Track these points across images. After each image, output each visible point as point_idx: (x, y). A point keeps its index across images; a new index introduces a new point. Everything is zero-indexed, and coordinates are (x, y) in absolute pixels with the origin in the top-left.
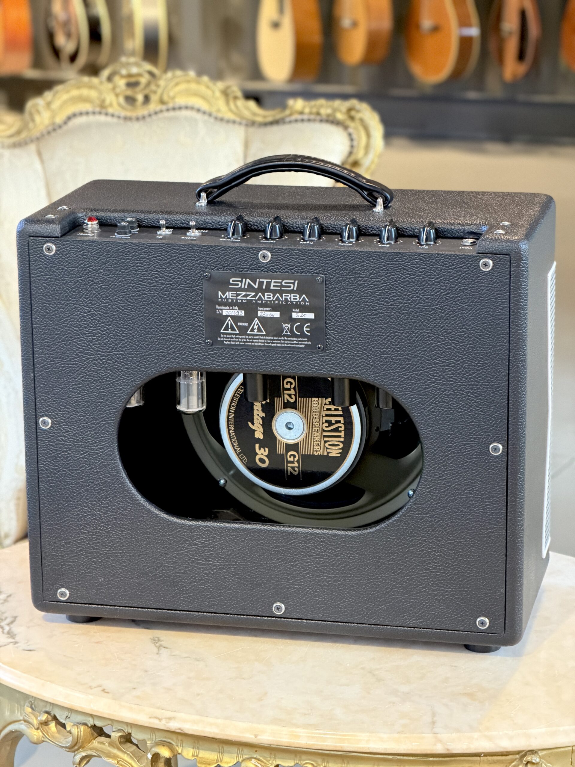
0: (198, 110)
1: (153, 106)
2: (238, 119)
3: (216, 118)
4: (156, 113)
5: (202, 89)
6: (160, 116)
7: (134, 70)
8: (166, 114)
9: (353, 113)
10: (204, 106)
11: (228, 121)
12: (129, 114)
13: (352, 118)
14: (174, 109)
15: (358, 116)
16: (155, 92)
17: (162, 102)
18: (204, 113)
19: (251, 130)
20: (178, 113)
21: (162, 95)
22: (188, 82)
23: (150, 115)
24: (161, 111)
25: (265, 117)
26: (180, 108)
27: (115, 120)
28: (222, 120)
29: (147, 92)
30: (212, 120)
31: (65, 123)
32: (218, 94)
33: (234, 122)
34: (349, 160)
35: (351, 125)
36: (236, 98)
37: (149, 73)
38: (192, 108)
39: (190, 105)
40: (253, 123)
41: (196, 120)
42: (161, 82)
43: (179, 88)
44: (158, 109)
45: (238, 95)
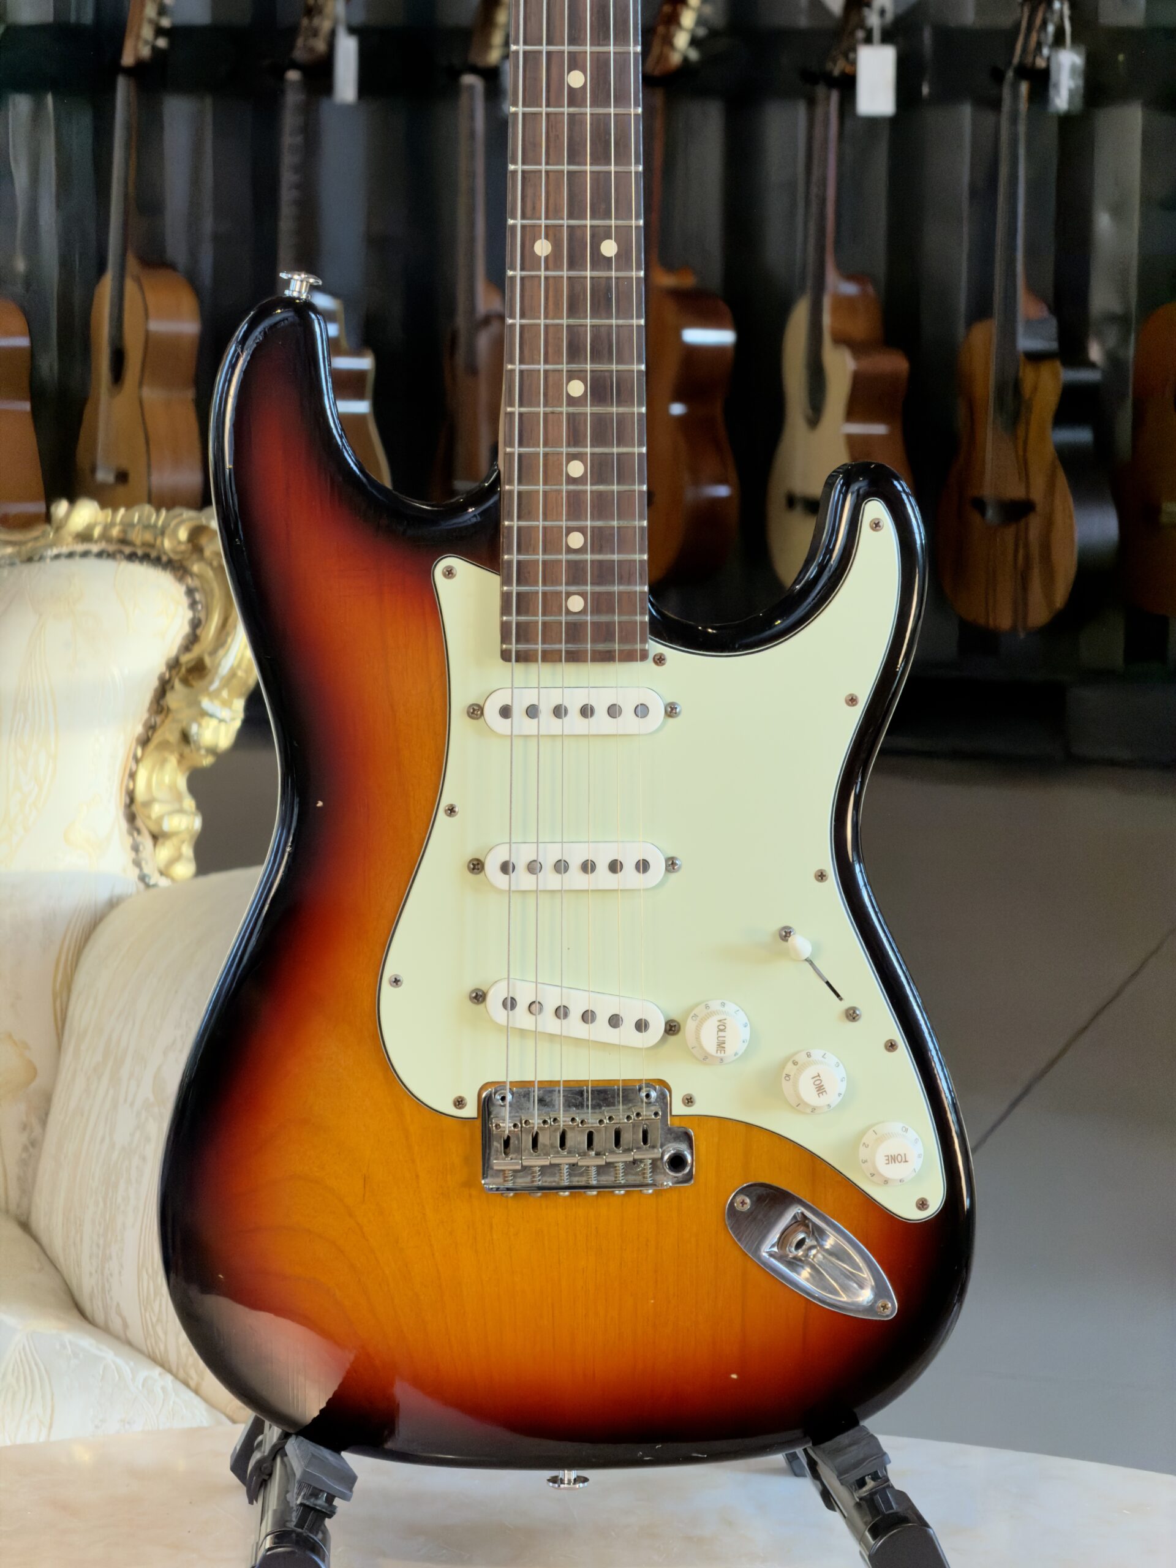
13: (199, 550)
15: (211, 547)
34: (185, 658)
35: (196, 568)
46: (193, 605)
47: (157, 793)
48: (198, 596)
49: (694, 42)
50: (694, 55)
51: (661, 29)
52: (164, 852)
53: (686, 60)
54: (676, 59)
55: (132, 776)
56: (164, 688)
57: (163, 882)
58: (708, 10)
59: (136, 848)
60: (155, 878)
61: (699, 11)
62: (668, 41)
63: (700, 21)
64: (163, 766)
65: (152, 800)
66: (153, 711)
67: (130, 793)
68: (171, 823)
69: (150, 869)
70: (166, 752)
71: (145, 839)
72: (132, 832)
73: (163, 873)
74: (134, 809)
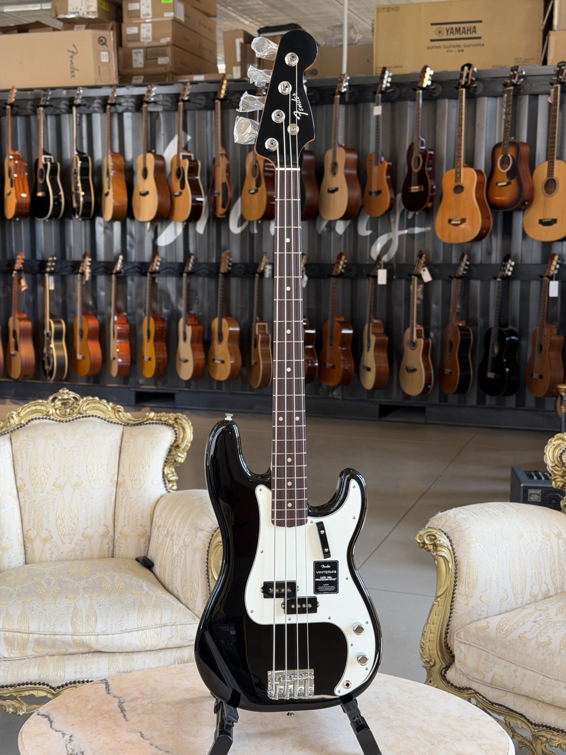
0: (99, 417)
1: (75, 415)
2: (120, 422)
3: (108, 421)
4: (76, 419)
5: (102, 406)
6: (79, 419)
7: (66, 397)
8: (82, 419)
9: (178, 420)
10: (102, 415)
11: (115, 423)
12: (62, 419)
13: (177, 422)
14: (86, 417)
15: (179, 422)
16: (76, 408)
17: (80, 413)
18: (102, 419)
19: (126, 427)
20: (88, 418)
21: (80, 408)
22: (94, 402)
23: (73, 420)
24: (79, 418)
25: (134, 421)
26: (89, 416)
27: (54, 422)
28: (111, 422)
29: (72, 408)
30: (106, 422)
31: (27, 423)
32: (110, 409)
33: (118, 424)
34: (175, 445)
35: (176, 426)
36: (119, 411)
37: (74, 398)
38: (96, 416)
39: (95, 415)
40: (128, 424)
41: (97, 422)
42: (80, 402)
43: (89, 406)
44: (77, 417)
45: (121, 410)
46: (176, 434)
47: (169, 472)
48: (177, 432)
49: (343, 268)
50: (343, 271)
51: (336, 265)
52: (170, 485)
53: (341, 272)
54: (339, 271)
55: (164, 469)
56: (170, 451)
57: (171, 491)
58: (346, 261)
59: (165, 484)
61: (344, 261)
62: (338, 268)
63: (344, 264)
64: (170, 467)
65: (168, 474)
66: (168, 456)
67: (163, 473)
68: (172, 479)
69: (168, 488)
70: (171, 464)
71: (167, 482)
72: (164, 480)
73: (170, 489)
74: (164, 476)
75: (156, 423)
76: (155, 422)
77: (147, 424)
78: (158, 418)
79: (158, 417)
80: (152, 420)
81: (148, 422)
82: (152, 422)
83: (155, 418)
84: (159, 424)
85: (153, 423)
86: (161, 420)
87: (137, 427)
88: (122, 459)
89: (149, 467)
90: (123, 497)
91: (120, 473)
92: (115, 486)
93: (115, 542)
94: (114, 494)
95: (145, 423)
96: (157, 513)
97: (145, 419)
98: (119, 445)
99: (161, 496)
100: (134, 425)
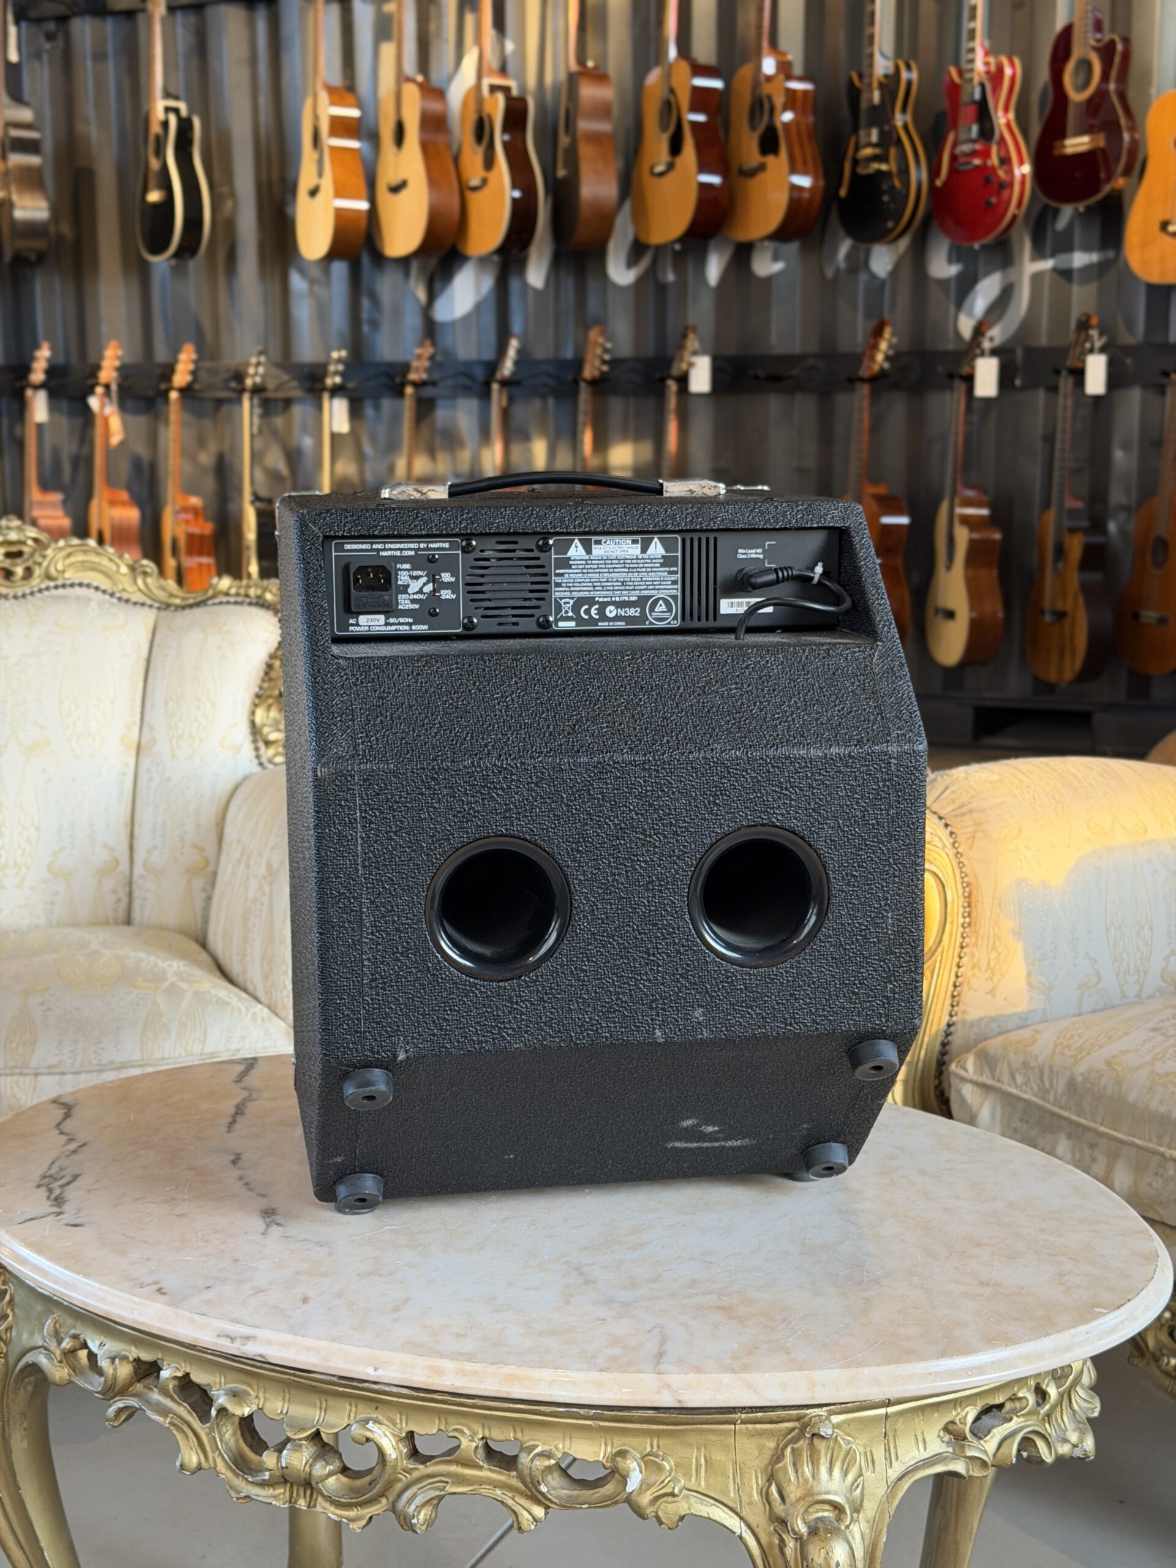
0: (97, 588)
1: (36, 582)
2: (149, 602)
3: (120, 599)
4: (40, 591)
5: (105, 561)
6: (46, 593)
7: (13, 536)
8: (54, 592)
10: (105, 584)
11: (135, 603)
12: (4, 591)
14: (64, 586)
16: (40, 564)
17: (49, 577)
18: (104, 592)
19: (164, 613)
20: (69, 591)
21: (49, 565)
22: (85, 552)
23: (32, 593)
24: (48, 589)
25: (183, 599)
26: (72, 585)
28: (127, 601)
29: (30, 563)
30: (115, 600)
32: (124, 569)
33: (143, 604)
34: (280, 651)
36: (145, 574)
37: (36, 540)
38: (88, 586)
39: (86, 581)
40: (168, 606)
41: (89, 600)
42: (49, 552)
43: (72, 559)
44: (43, 586)
45: (148, 570)
46: (282, 627)
47: (266, 722)
48: (284, 623)
52: (271, 752)
55: (253, 713)
56: (269, 667)
57: (270, 766)
59: (257, 749)
60: (267, 764)
64: (269, 708)
65: (264, 725)
66: (263, 681)
67: (253, 724)
68: (273, 736)
69: (264, 760)
70: (270, 701)
71: (261, 745)
72: (255, 741)
73: (270, 761)
74: (255, 730)
75: (236, 603)
76: (232, 599)
77: (214, 604)
78: (242, 591)
79: (240, 587)
80: (227, 594)
81: (216, 600)
82: (225, 599)
83: (233, 591)
84: (241, 603)
85: (228, 603)
86: (247, 596)
87: (187, 612)
88: (149, 688)
89: (213, 704)
90: (150, 780)
91: (146, 720)
92: (133, 752)
93: (134, 887)
94: (131, 771)
95: (210, 602)
96: (230, 816)
97: (210, 592)
98: (145, 654)
99: (245, 779)
100: (183, 608)
